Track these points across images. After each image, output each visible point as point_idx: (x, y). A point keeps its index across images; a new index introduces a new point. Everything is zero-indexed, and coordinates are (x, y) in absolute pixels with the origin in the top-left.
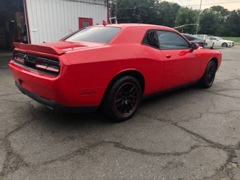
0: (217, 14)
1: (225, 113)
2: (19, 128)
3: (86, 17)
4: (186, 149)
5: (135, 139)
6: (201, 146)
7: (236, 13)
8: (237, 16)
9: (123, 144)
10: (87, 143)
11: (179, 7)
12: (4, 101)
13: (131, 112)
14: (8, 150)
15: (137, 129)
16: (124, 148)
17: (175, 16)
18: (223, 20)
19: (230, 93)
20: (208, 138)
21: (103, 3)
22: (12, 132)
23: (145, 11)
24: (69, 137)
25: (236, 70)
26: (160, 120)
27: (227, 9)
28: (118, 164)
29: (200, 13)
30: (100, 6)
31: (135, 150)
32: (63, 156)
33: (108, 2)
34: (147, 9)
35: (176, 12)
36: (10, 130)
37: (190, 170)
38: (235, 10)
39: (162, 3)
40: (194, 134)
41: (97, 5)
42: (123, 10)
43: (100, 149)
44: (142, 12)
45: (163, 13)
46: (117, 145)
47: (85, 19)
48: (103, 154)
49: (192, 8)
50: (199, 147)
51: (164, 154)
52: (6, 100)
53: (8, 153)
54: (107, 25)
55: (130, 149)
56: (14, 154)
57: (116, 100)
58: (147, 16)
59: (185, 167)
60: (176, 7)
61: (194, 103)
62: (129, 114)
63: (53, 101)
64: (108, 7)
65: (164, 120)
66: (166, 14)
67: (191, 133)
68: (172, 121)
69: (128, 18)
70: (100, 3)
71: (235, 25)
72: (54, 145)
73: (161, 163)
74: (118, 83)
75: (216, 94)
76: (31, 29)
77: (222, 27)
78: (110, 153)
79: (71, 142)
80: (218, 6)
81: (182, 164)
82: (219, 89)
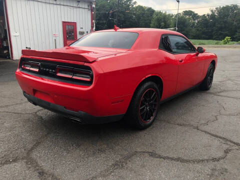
0: (189, 18)
1: (237, 115)
2: (38, 144)
3: (70, 21)
4: (220, 154)
5: (166, 147)
6: (233, 150)
7: (206, 17)
8: (206, 20)
9: (157, 153)
10: (121, 155)
11: (153, 11)
12: (6, 113)
13: (152, 118)
14: (38, 170)
15: (163, 136)
16: (160, 157)
17: (150, 20)
18: (194, 24)
19: (231, 94)
20: (235, 141)
21: (87, 7)
22: (32, 149)
23: (121, 15)
24: (99, 150)
25: (224, 71)
26: (181, 125)
27: (197, 14)
28: (163, 176)
29: (173, 17)
30: (83, 10)
31: (172, 159)
32: (102, 172)
33: (91, 6)
34: (123, 13)
35: (151, 16)
36: (29, 146)
37: (235, 175)
38: (204, 15)
39: (137, 7)
40: (220, 138)
41: (81, 9)
42: (99, 14)
43: (137, 161)
44: (119, 16)
45: (139, 18)
46: (153, 155)
47: (69, 22)
48: (143, 166)
49: (166, 12)
50: (232, 151)
51: (203, 161)
52: (7, 112)
53: (39, 173)
54: (118, 30)
55: (168, 158)
56: (47, 174)
57: (141, 107)
58: (123, 19)
59: (230, 173)
60: (151, 11)
61: (203, 106)
62: (151, 121)
63: (82, 112)
64: (92, 11)
65: (184, 125)
66: (142, 18)
67: (217, 136)
68: (192, 126)
69: (105, 22)
70: (84, 7)
71: (205, 28)
72: (86, 159)
73: (206, 171)
74: (142, 90)
75: (218, 95)
76: (13, 33)
77: (194, 30)
78: (150, 164)
79: (103, 155)
80: (189, 11)
81: (226, 170)
82: (219, 91)
